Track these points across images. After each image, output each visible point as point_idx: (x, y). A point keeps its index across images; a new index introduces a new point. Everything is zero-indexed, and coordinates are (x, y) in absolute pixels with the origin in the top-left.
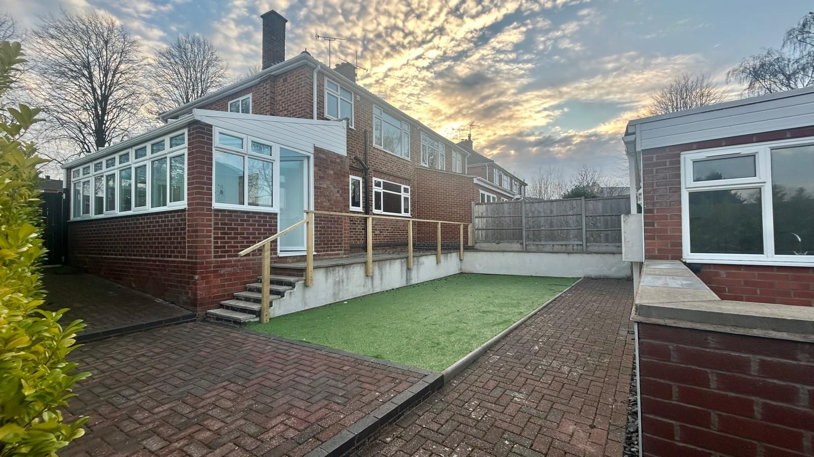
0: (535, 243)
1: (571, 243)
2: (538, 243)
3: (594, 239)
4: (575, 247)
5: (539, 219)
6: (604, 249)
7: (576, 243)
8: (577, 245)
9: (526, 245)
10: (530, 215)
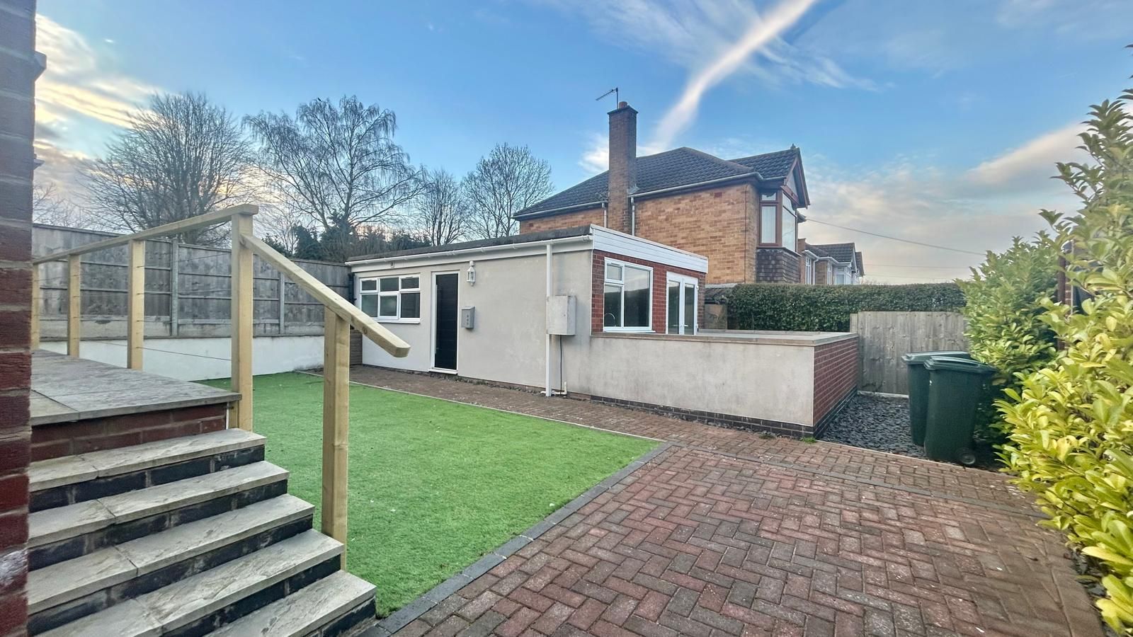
0: (197, 321)
1: (262, 321)
2: (203, 321)
3: (294, 315)
4: (268, 328)
5: (209, 280)
6: (306, 329)
7: (268, 321)
8: (272, 325)
9: (179, 325)
10: (189, 270)
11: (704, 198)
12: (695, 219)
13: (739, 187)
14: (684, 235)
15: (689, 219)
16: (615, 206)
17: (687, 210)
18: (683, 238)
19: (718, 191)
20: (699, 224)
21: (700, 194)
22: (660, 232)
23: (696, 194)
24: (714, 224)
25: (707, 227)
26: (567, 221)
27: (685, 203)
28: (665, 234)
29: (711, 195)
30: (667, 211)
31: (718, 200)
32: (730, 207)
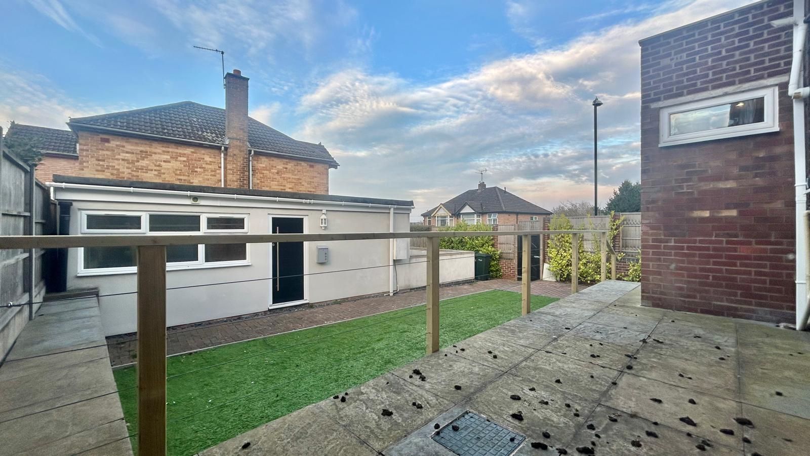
11: (303, 166)
12: (298, 177)
13: (323, 165)
14: (291, 186)
15: (293, 177)
16: (235, 153)
17: (292, 170)
18: (290, 188)
19: (312, 164)
20: (301, 181)
21: (301, 162)
22: (273, 181)
23: (299, 162)
24: (309, 183)
25: (306, 184)
26: (170, 150)
27: (291, 165)
28: (276, 183)
29: (308, 165)
30: (277, 167)
31: (312, 169)
32: (319, 175)
